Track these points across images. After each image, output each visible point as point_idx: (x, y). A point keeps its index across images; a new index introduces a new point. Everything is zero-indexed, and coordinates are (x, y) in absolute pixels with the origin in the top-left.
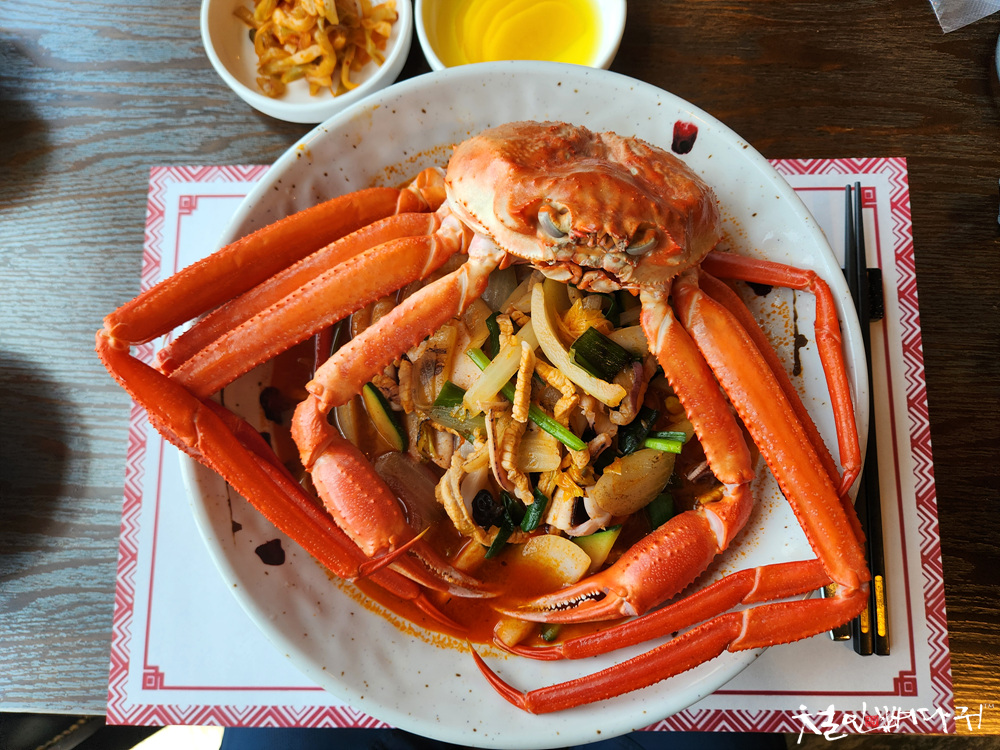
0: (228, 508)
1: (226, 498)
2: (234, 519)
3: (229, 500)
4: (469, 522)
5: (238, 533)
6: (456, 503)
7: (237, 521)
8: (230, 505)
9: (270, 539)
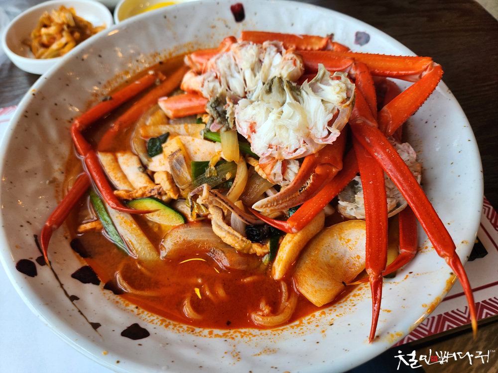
0: (81, 316)
1: (76, 310)
2: (91, 321)
3: (80, 311)
4: (244, 239)
5: (99, 329)
6: (229, 232)
7: (95, 321)
8: (82, 314)
9: (129, 325)
